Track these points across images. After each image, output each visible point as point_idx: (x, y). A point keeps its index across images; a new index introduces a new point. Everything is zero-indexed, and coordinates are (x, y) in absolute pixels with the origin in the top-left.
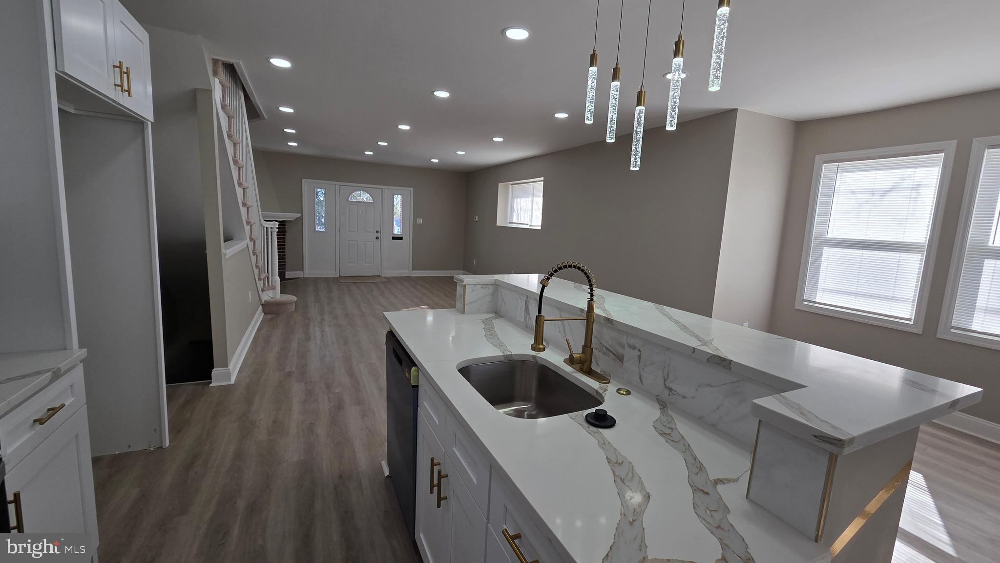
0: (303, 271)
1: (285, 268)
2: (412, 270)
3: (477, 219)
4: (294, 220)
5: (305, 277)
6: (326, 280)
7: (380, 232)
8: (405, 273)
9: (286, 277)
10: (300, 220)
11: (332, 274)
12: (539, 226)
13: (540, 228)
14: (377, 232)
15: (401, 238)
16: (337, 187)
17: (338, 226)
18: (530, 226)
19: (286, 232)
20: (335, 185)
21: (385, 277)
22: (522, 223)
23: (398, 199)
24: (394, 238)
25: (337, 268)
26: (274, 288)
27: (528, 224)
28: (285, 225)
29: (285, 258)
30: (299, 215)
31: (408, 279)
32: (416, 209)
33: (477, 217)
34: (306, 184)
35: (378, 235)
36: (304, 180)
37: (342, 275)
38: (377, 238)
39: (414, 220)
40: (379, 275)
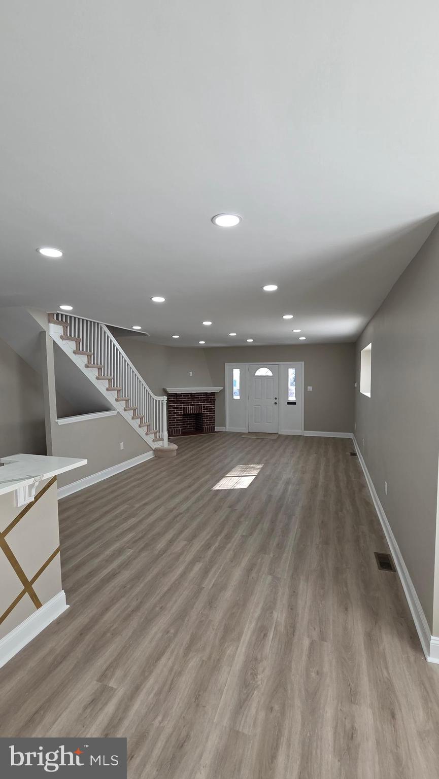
0: (225, 426)
1: (214, 425)
2: (304, 430)
5: (226, 431)
6: (240, 433)
8: (299, 431)
9: (215, 430)
10: (223, 391)
11: (243, 429)
14: (276, 398)
15: (294, 403)
16: (247, 367)
17: (247, 395)
19: (215, 400)
20: (245, 364)
21: (282, 435)
23: (292, 373)
24: (289, 403)
25: (247, 426)
26: (162, 440)
28: (214, 395)
29: (214, 418)
30: (222, 388)
31: (299, 437)
32: (307, 379)
34: (228, 366)
35: (276, 401)
36: (226, 364)
37: (250, 431)
38: (276, 403)
39: (306, 389)
40: (277, 433)
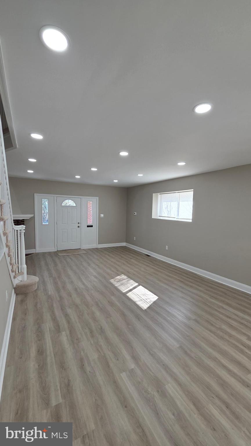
0: (35, 249)
2: (98, 244)
3: (136, 214)
4: (30, 218)
5: (36, 252)
6: (50, 253)
7: (80, 223)
8: (95, 245)
10: (33, 219)
11: (53, 249)
12: (190, 219)
13: (191, 221)
14: (79, 223)
15: (92, 226)
17: (56, 221)
18: (177, 219)
20: (54, 197)
21: (83, 250)
22: (170, 216)
23: (90, 204)
24: (88, 226)
25: (56, 246)
26: (22, 273)
27: (175, 218)
28: (24, 222)
30: (32, 215)
31: (97, 249)
33: (136, 213)
34: (36, 196)
35: (79, 225)
36: (35, 194)
37: (58, 250)
38: (78, 227)
39: (99, 216)
40: (80, 249)
